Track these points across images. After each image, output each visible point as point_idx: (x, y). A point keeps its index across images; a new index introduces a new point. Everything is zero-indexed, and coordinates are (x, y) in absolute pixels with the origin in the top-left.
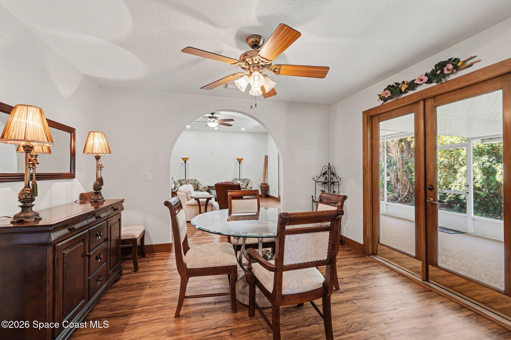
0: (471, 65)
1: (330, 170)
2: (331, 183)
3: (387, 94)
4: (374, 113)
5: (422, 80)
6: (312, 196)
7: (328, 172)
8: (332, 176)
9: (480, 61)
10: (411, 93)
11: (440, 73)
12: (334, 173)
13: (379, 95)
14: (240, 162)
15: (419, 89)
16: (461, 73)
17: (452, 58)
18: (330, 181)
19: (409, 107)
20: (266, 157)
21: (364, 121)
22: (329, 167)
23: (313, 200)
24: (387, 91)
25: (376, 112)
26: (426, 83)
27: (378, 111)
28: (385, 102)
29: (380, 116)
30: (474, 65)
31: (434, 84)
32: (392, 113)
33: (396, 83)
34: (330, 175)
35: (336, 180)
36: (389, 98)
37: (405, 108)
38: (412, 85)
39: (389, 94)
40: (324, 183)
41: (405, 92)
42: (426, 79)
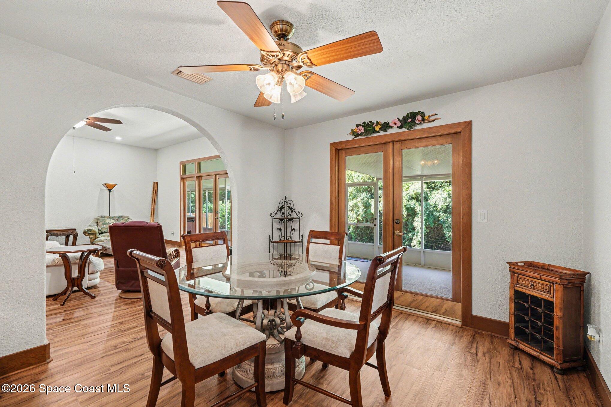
0: (433, 121)
1: (287, 204)
2: (288, 219)
3: (360, 130)
4: (343, 146)
5: (395, 124)
6: (270, 236)
7: (285, 206)
8: (289, 211)
9: (440, 119)
10: (382, 133)
11: (411, 122)
12: (292, 208)
13: (352, 129)
14: (110, 190)
15: (390, 131)
16: (425, 126)
17: (421, 111)
18: (287, 217)
19: (378, 146)
20: (156, 185)
21: (331, 153)
22: (286, 201)
23: (270, 240)
24: (361, 127)
25: (346, 146)
26: (398, 127)
27: (348, 145)
28: (356, 137)
29: (348, 151)
30: (436, 121)
31: (404, 130)
32: (361, 150)
33: (370, 122)
34: (287, 211)
35: (295, 216)
36: (361, 134)
37: (375, 147)
38: (386, 126)
39: (363, 130)
40: (281, 220)
41: (378, 132)
42: (399, 124)
